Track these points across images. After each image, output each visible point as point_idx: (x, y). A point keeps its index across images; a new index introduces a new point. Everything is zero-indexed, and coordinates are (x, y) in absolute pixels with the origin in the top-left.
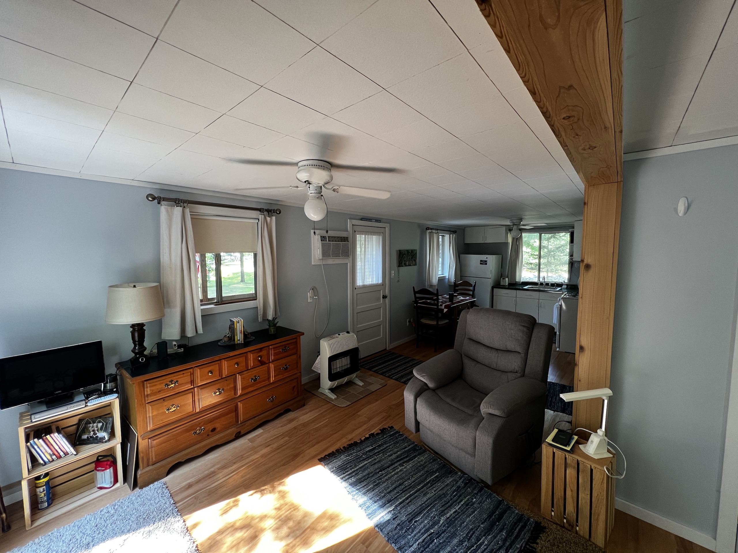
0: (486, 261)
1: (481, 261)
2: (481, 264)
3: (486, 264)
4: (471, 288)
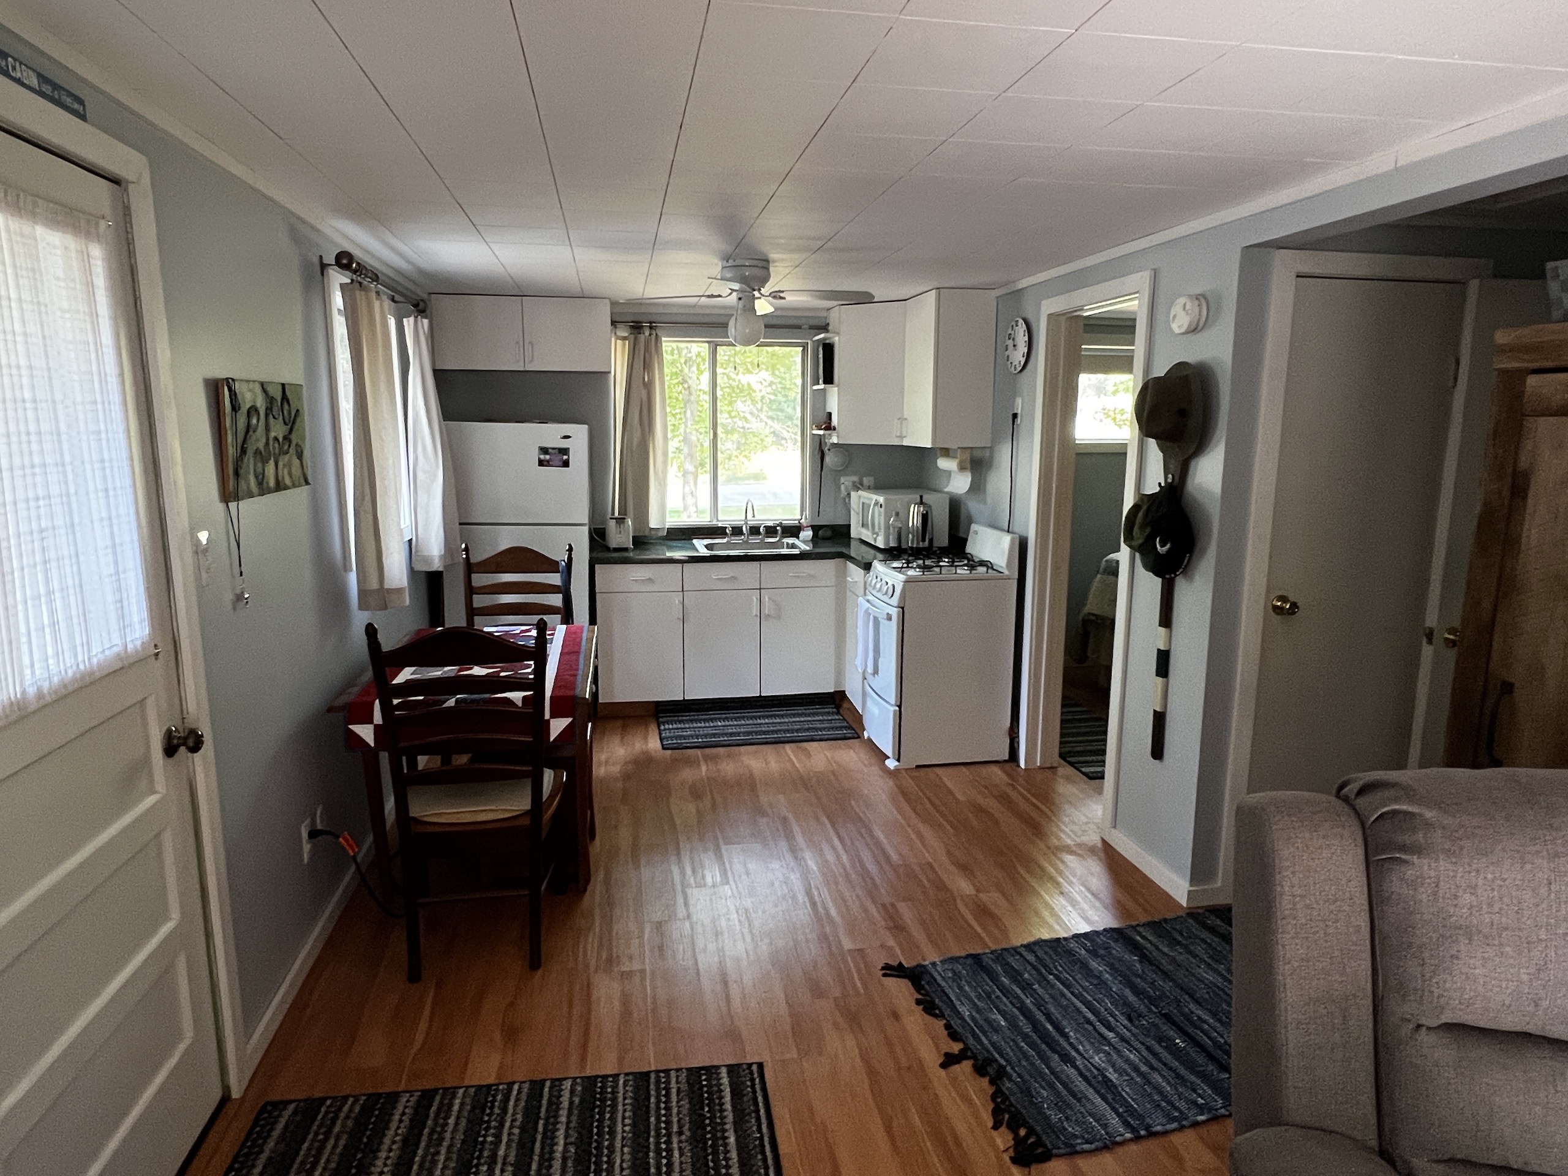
0: (565, 451)
1: (544, 450)
2: (541, 463)
3: (566, 464)
4: (555, 579)
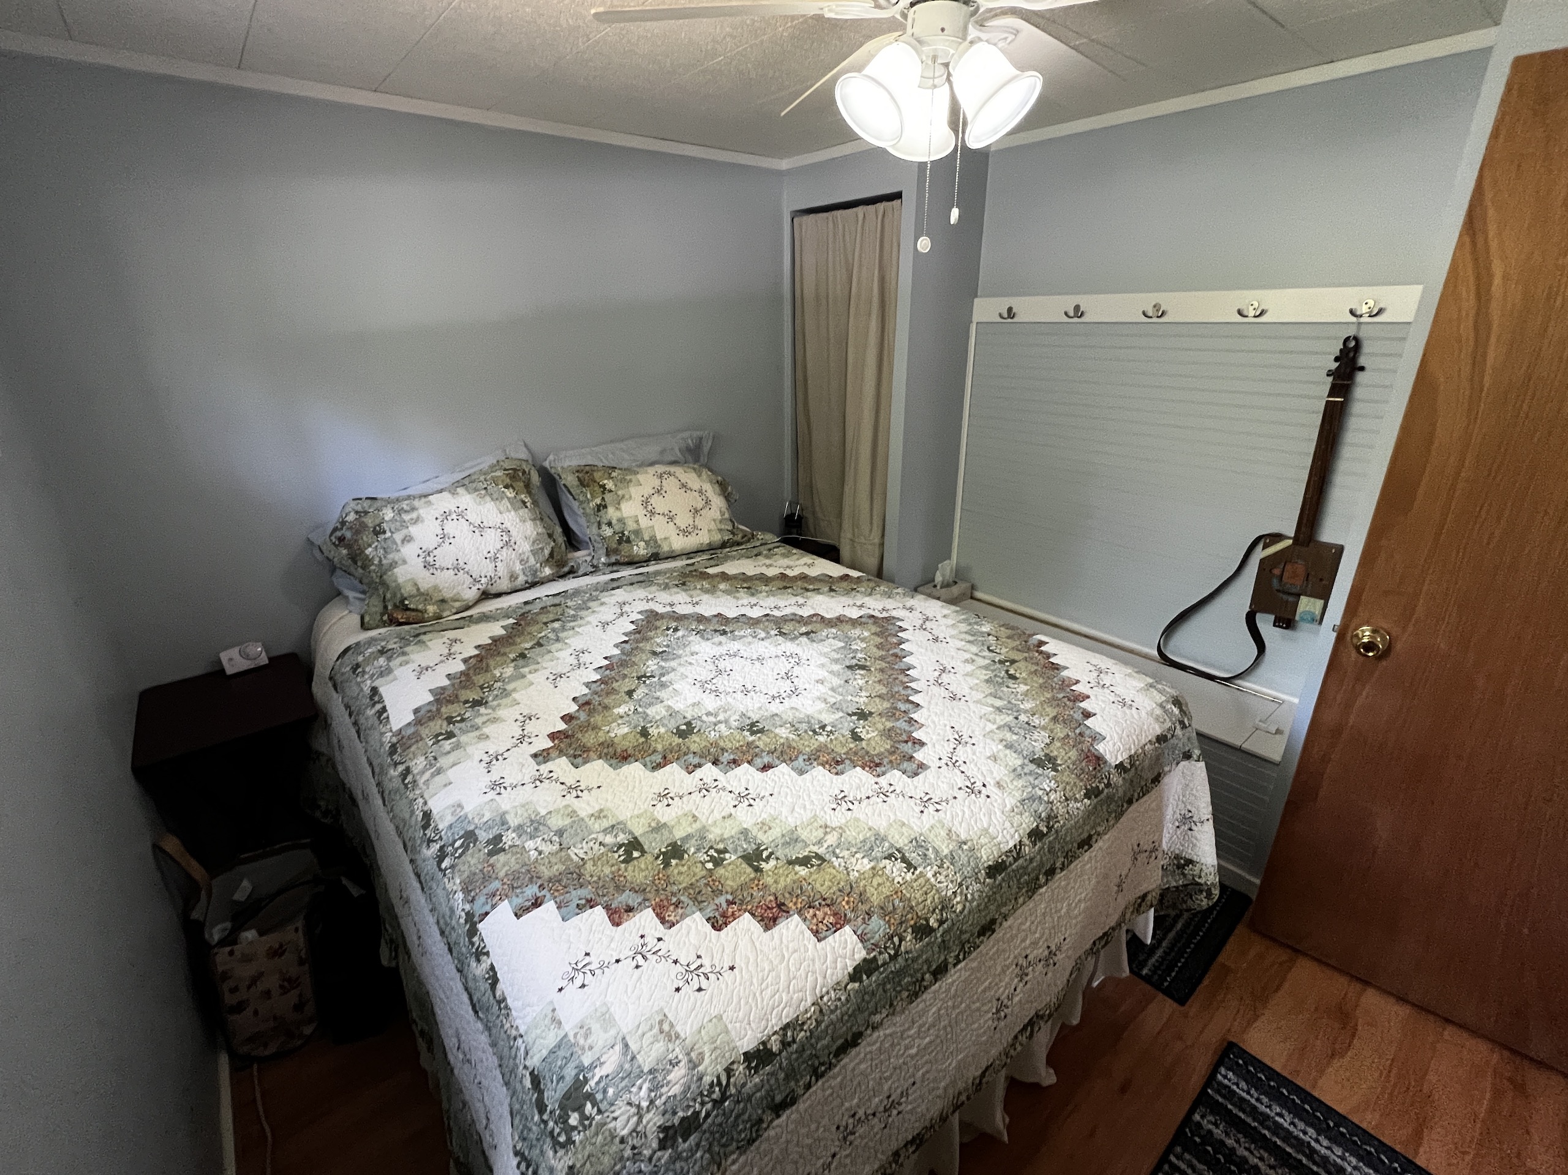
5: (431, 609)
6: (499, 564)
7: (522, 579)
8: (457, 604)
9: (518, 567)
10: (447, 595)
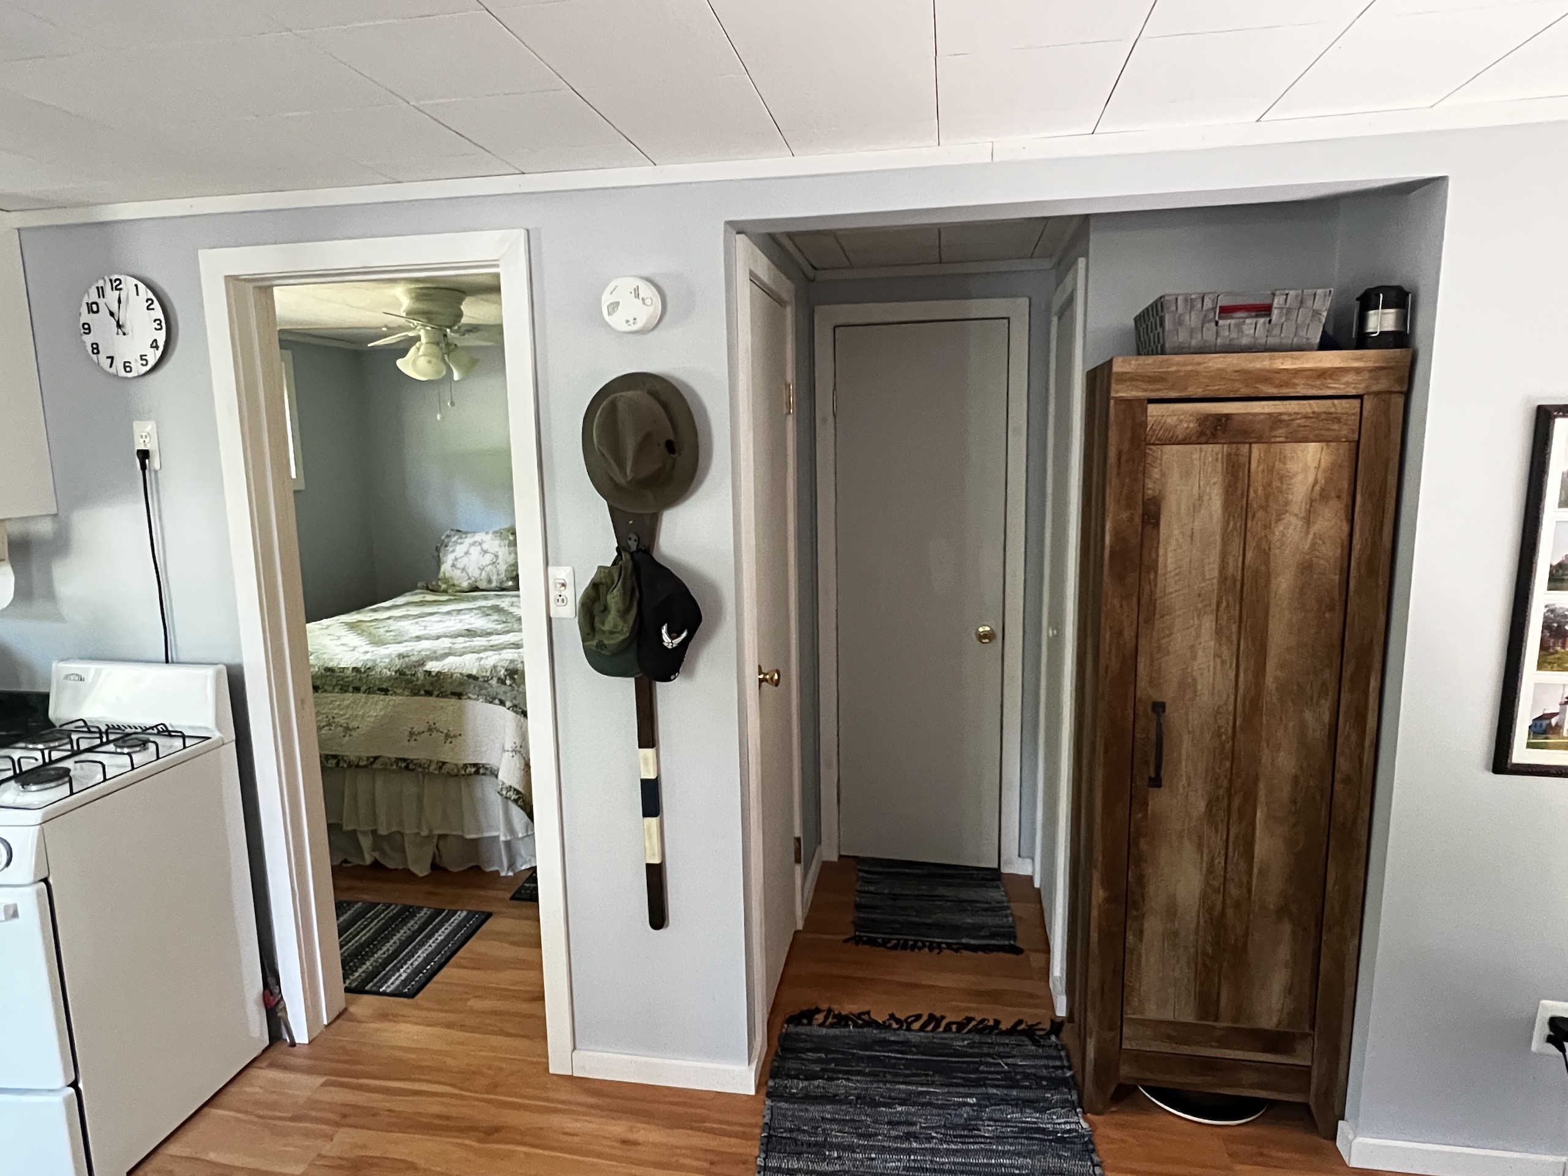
5: (444, 586)
6: (484, 573)
7: (494, 585)
8: (458, 588)
9: (494, 578)
10: (456, 582)
